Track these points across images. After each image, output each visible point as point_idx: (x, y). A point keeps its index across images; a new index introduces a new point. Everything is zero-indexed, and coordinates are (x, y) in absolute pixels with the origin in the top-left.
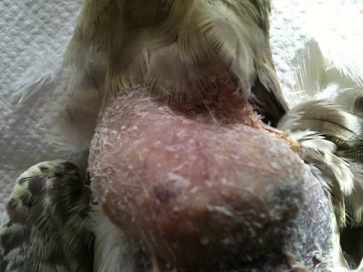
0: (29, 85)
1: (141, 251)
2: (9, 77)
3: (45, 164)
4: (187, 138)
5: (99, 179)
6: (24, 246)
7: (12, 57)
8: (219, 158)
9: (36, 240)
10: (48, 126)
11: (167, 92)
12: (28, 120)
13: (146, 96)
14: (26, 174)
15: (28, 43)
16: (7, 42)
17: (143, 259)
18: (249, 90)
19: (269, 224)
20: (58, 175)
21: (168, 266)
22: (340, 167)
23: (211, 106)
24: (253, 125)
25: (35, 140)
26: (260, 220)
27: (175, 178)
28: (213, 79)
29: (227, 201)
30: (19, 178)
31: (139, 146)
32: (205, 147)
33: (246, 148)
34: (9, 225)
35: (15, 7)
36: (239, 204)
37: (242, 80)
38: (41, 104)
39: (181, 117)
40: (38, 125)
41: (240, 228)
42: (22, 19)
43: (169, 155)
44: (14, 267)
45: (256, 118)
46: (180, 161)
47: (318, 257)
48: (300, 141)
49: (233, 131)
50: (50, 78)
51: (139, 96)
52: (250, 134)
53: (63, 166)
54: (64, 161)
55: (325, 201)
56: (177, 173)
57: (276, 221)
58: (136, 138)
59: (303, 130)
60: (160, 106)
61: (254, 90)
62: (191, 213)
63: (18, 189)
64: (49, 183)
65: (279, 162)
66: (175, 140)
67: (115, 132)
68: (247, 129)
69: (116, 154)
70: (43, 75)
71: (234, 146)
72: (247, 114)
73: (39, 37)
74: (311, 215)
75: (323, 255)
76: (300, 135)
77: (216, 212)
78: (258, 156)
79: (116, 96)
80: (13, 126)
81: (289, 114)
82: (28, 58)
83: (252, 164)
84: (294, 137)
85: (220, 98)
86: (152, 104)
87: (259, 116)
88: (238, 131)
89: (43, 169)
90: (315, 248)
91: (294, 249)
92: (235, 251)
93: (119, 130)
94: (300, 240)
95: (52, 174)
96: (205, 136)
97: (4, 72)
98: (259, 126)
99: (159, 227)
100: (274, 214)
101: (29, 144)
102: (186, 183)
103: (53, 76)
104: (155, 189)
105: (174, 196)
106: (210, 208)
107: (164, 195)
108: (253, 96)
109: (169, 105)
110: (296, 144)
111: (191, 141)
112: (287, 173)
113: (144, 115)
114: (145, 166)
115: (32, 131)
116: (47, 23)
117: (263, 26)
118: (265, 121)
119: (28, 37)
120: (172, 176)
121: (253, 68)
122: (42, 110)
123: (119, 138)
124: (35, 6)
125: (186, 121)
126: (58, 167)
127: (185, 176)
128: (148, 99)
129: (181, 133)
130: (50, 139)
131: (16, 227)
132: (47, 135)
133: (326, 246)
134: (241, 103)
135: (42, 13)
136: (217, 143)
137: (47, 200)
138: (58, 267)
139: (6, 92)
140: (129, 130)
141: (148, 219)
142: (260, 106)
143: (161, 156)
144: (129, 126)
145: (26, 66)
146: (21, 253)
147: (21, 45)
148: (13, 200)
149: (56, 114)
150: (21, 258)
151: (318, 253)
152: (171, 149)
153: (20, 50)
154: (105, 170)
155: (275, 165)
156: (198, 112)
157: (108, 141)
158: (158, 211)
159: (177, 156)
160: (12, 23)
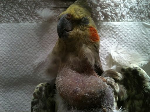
0: (38, 63)
1: (69, 105)
2: (33, 60)
3: (43, 83)
4: (80, 79)
5: (60, 88)
6: (38, 105)
7: (34, 55)
8: (87, 84)
9: (40, 103)
10: (42, 73)
11: (75, 68)
12: (37, 72)
13: (70, 69)
14: (38, 86)
15: (38, 52)
16: (32, 51)
17: (69, 106)
18: (94, 68)
19: (97, 98)
20: (46, 86)
21: (75, 107)
22: (116, 86)
23: (85, 71)
24: (95, 75)
25: (39, 77)
26: (96, 97)
27: (78, 88)
28: (86, 65)
29: (89, 93)
30: (36, 87)
31: (69, 80)
32: (84, 81)
33: (93, 82)
34: (34, 99)
35: (34, 42)
36: (91, 94)
37: (92, 65)
38: (41, 68)
39: (78, 74)
40: (40, 73)
41: (91, 99)
42: (36, 45)
43: (76, 83)
44: (35, 110)
45: (96, 74)
46: (79, 84)
47: (110, 107)
48: (107, 79)
49: (90, 77)
50: (44, 61)
51: (69, 68)
52: (94, 78)
53: (47, 84)
54: (47, 83)
55: (112, 94)
56: (78, 87)
57: (99, 98)
58: (68, 79)
59: (107, 76)
60: (74, 71)
61: (95, 67)
62: (81, 96)
63: (36, 90)
64: (44, 88)
65: (100, 85)
66: (77, 80)
67: (63, 77)
68: (93, 76)
69: (64, 82)
70: (42, 60)
71: (90, 81)
72: (94, 73)
73: (41, 50)
74: (108, 97)
75: (111, 107)
76: (106, 78)
77: (86, 95)
78: (95, 83)
79: (63, 68)
80: (33, 73)
81: (103, 73)
82: (38, 56)
83: (94, 85)
84: (105, 78)
85: (87, 69)
86: (72, 70)
87: (96, 73)
88: (91, 77)
89: (42, 85)
90: (109, 105)
91: (104, 105)
92: (90, 104)
93: (64, 77)
94: (105, 103)
95: (44, 86)
96: (84, 79)
97: (31, 59)
98: (97, 76)
99: (74, 99)
100: (98, 96)
101: (37, 78)
102: (80, 89)
103: (45, 61)
104: (73, 90)
105: (77, 92)
106: (85, 95)
107: (75, 91)
108: (95, 68)
109: (76, 71)
110: (106, 80)
111: (81, 80)
112: (102, 87)
113: (70, 73)
114: (71, 85)
115: (38, 75)
116: (43, 47)
117: (98, 52)
118: (98, 74)
119: (38, 50)
120: (77, 88)
121: (95, 63)
122: (41, 69)
123: (64, 78)
124: (40, 42)
125: (79, 75)
126: (46, 84)
127: (80, 88)
128: (71, 69)
129: (79, 78)
130: (43, 77)
131: (36, 100)
132: (42, 76)
133: (112, 105)
134: (92, 70)
135: (42, 44)
136: (87, 80)
137: (43, 93)
138: (45, 111)
139: (32, 64)
140: (67, 76)
141: (72, 97)
142: (97, 71)
143: (74, 83)
144: (66, 76)
145: (37, 58)
146: (37, 106)
147: (36, 52)
148: (35, 93)
149: (45, 70)
150: (36, 108)
151: (110, 106)
152: (76, 81)
153: (36, 53)
154: (61, 86)
155: (99, 85)
156: (82, 72)
157: (62, 79)
158: (74, 95)
159: (78, 83)
160: (34, 46)
